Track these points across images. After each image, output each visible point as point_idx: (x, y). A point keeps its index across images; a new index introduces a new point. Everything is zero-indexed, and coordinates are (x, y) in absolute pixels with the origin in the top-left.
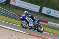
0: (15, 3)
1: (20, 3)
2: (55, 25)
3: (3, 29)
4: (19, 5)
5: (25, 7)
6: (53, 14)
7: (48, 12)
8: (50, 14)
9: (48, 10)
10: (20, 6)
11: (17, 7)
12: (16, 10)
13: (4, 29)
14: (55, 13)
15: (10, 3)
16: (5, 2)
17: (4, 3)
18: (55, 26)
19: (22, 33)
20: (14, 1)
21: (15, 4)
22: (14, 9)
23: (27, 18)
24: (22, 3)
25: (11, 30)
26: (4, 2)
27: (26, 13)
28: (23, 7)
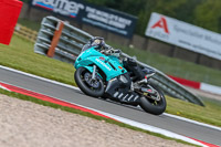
0: (167, 31)
1: (183, 31)
3: (118, 128)
4: (181, 41)
5: (202, 49)
10: (185, 43)
11: (173, 46)
12: (169, 59)
13: (122, 129)
15: (147, 34)
16: (127, 28)
17: (125, 33)
19: (189, 144)
20: (162, 24)
21: (164, 36)
22: (162, 57)
24: (192, 34)
25: (148, 132)
26: (123, 26)
28: (195, 46)
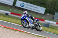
6: (27, 7)
7: (22, 5)
8: (24, 7)
9: (22, 3)
14: (29, 6)
23: (27, 18)
27: (26, 13)
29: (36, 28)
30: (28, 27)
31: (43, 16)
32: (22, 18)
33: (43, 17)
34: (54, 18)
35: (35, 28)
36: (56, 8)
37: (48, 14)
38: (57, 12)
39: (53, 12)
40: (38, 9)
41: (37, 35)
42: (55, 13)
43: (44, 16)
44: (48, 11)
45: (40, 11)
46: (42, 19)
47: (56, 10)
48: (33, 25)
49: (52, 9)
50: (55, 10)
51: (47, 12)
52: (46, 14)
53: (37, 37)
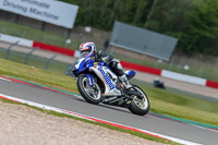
2: (16, 44)
18: (14, 48)
29: (127, 102)
30: (101, 100)
31: (68, 38)
32: (77, 66)
33: (69, 41)
34: (111, 43)
35: (124, 105)
36: (116, 4)
37: (88, 29)
38: (120, 20)
39: (107, 22)
40: (48, 11)
41: (48, 108)
42: (113, 23)
43: (72, 35)
44: (86, 17)
45: (56, 18)
46: (66, 47)
47: (117, 11)
48: (119, 93)
49: (103, 10)
50: (113, 14)
51: (83, 19)
52: (81, 27)
53: (49, 116)
